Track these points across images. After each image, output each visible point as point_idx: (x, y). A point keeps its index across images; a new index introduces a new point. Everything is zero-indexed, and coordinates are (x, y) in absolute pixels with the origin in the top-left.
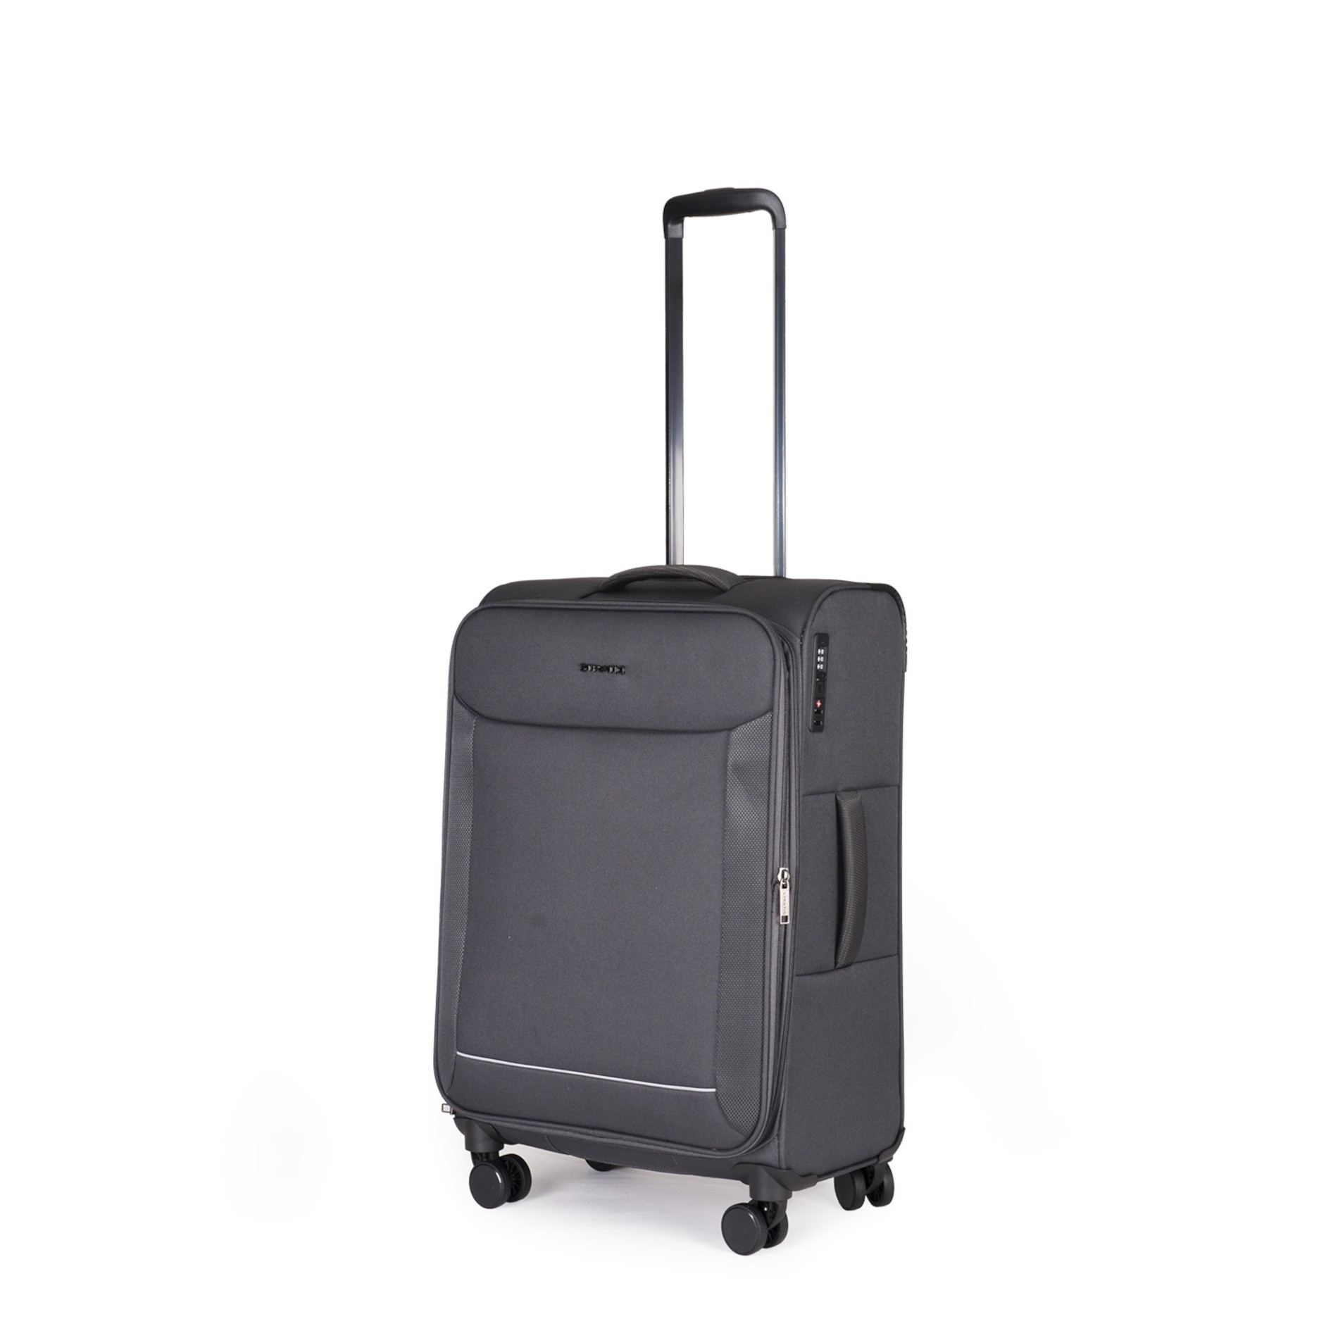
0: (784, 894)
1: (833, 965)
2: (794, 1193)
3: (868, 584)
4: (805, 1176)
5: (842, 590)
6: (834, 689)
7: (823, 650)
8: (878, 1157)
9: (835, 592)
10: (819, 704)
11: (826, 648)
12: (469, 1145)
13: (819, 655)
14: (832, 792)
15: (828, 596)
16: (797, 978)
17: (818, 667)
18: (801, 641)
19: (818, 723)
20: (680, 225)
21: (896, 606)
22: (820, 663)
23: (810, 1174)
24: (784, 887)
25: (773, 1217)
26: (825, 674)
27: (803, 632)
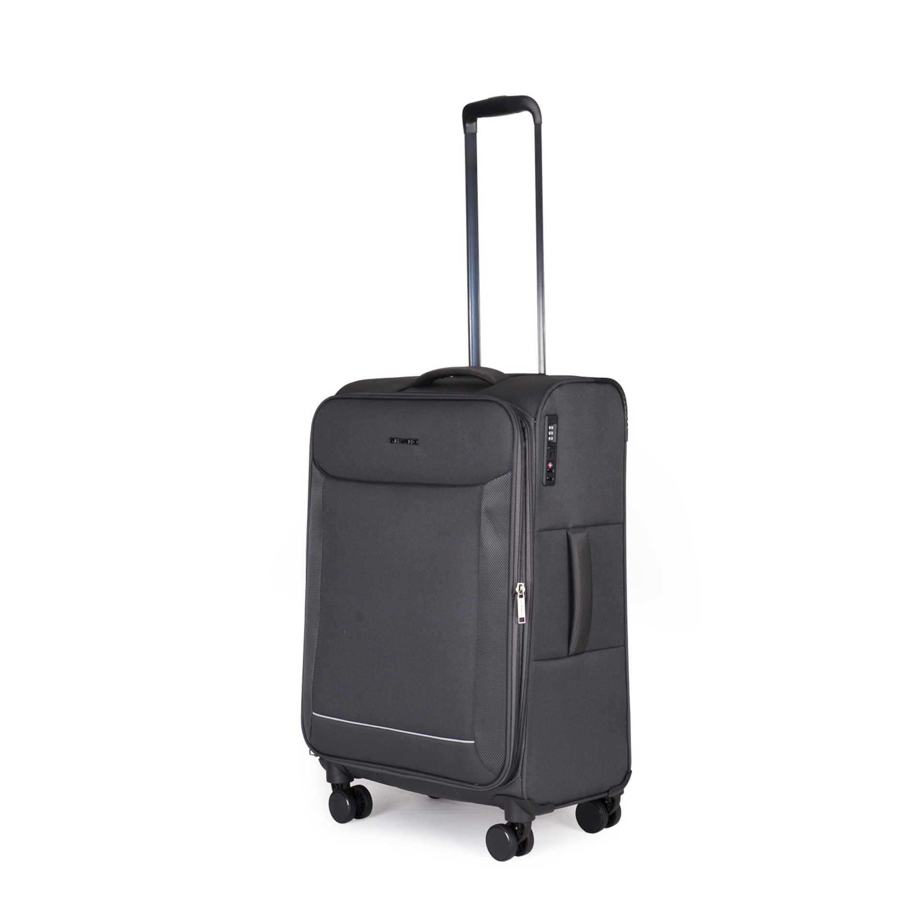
0: (521, 601)
1: (567, 652)
2: (536, 817)
3: (592, 378)
4: (544, 805)
5: (569, 383)
6: (562, 455)
7: (552, 427)
8: (608, 791)
9: (563, 384)
10: (550, 465)
11: (556, 425)
12: (329, 779)
13: (550, 430)
14: (564, 529)
15: (556, 388)
16: (534, 662)
17: (549, 438)
18: (535, 420)
19: (550, 479)
20: (474, 124)
21: (619, 394)
22: (551, 436)
23: (549, 804)
24: (521, 596)
25: (522, 834)
26: (556, 444)
27: (536, 414)
